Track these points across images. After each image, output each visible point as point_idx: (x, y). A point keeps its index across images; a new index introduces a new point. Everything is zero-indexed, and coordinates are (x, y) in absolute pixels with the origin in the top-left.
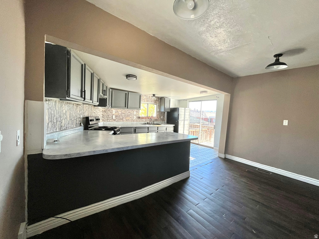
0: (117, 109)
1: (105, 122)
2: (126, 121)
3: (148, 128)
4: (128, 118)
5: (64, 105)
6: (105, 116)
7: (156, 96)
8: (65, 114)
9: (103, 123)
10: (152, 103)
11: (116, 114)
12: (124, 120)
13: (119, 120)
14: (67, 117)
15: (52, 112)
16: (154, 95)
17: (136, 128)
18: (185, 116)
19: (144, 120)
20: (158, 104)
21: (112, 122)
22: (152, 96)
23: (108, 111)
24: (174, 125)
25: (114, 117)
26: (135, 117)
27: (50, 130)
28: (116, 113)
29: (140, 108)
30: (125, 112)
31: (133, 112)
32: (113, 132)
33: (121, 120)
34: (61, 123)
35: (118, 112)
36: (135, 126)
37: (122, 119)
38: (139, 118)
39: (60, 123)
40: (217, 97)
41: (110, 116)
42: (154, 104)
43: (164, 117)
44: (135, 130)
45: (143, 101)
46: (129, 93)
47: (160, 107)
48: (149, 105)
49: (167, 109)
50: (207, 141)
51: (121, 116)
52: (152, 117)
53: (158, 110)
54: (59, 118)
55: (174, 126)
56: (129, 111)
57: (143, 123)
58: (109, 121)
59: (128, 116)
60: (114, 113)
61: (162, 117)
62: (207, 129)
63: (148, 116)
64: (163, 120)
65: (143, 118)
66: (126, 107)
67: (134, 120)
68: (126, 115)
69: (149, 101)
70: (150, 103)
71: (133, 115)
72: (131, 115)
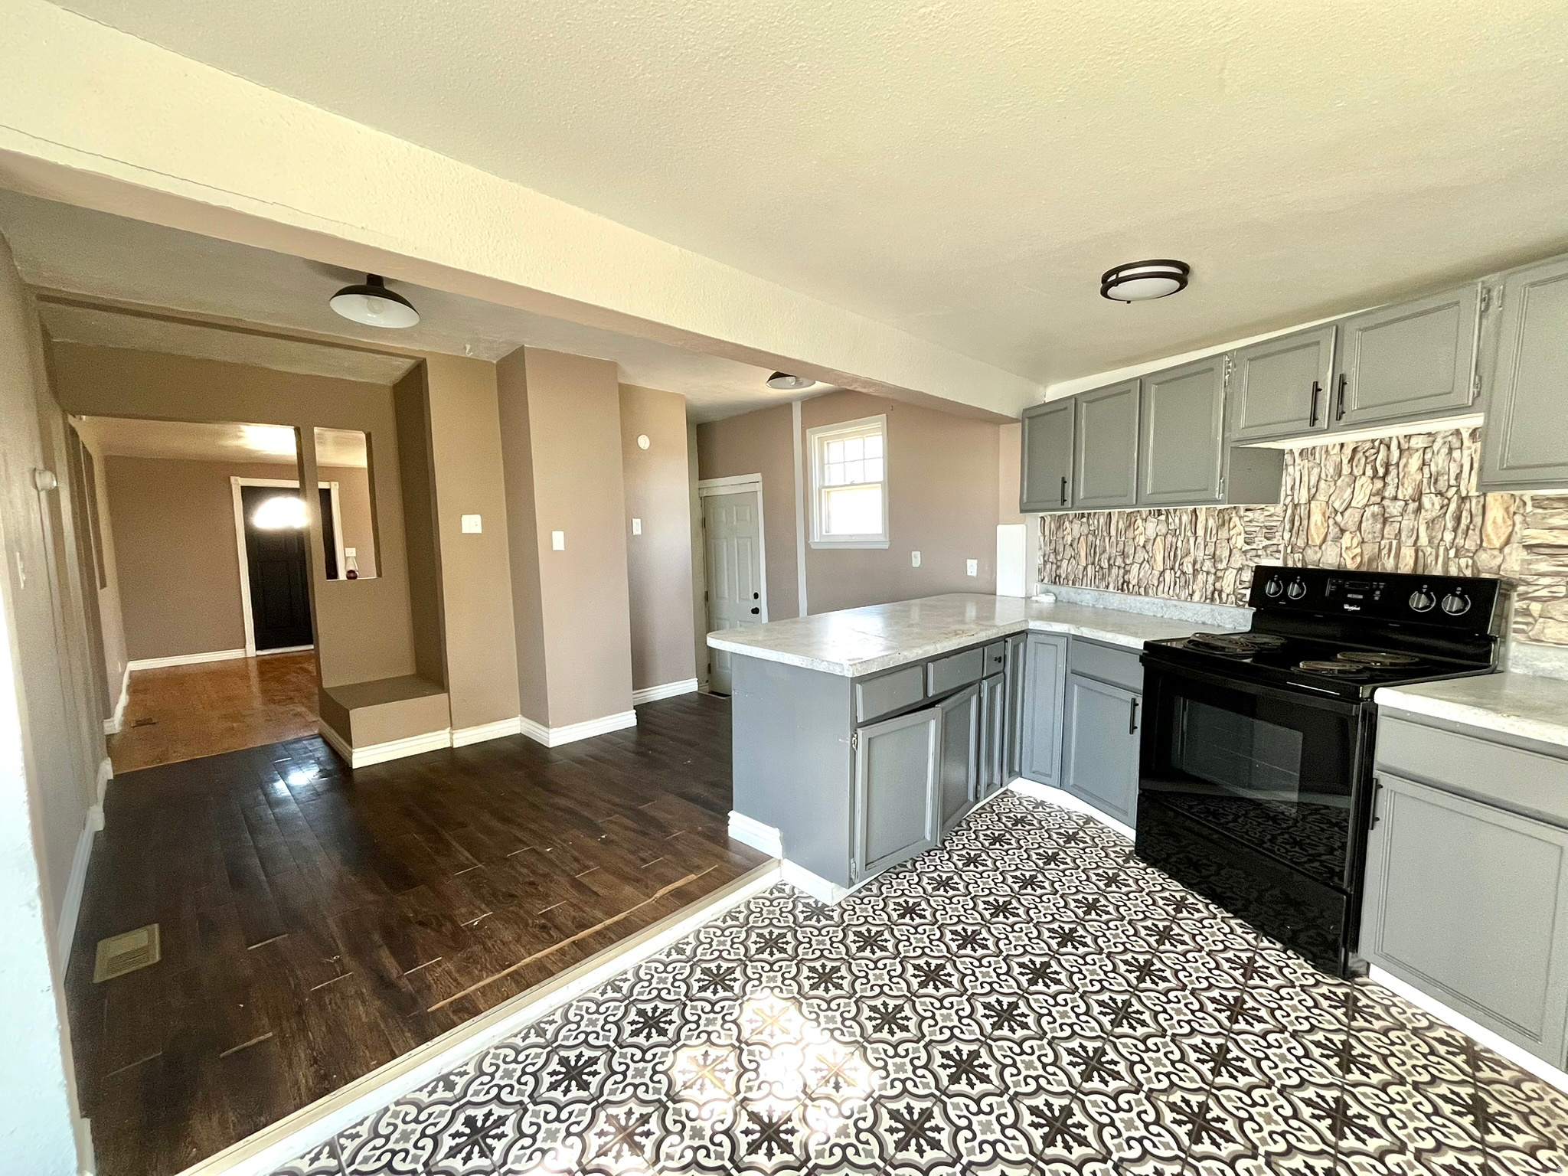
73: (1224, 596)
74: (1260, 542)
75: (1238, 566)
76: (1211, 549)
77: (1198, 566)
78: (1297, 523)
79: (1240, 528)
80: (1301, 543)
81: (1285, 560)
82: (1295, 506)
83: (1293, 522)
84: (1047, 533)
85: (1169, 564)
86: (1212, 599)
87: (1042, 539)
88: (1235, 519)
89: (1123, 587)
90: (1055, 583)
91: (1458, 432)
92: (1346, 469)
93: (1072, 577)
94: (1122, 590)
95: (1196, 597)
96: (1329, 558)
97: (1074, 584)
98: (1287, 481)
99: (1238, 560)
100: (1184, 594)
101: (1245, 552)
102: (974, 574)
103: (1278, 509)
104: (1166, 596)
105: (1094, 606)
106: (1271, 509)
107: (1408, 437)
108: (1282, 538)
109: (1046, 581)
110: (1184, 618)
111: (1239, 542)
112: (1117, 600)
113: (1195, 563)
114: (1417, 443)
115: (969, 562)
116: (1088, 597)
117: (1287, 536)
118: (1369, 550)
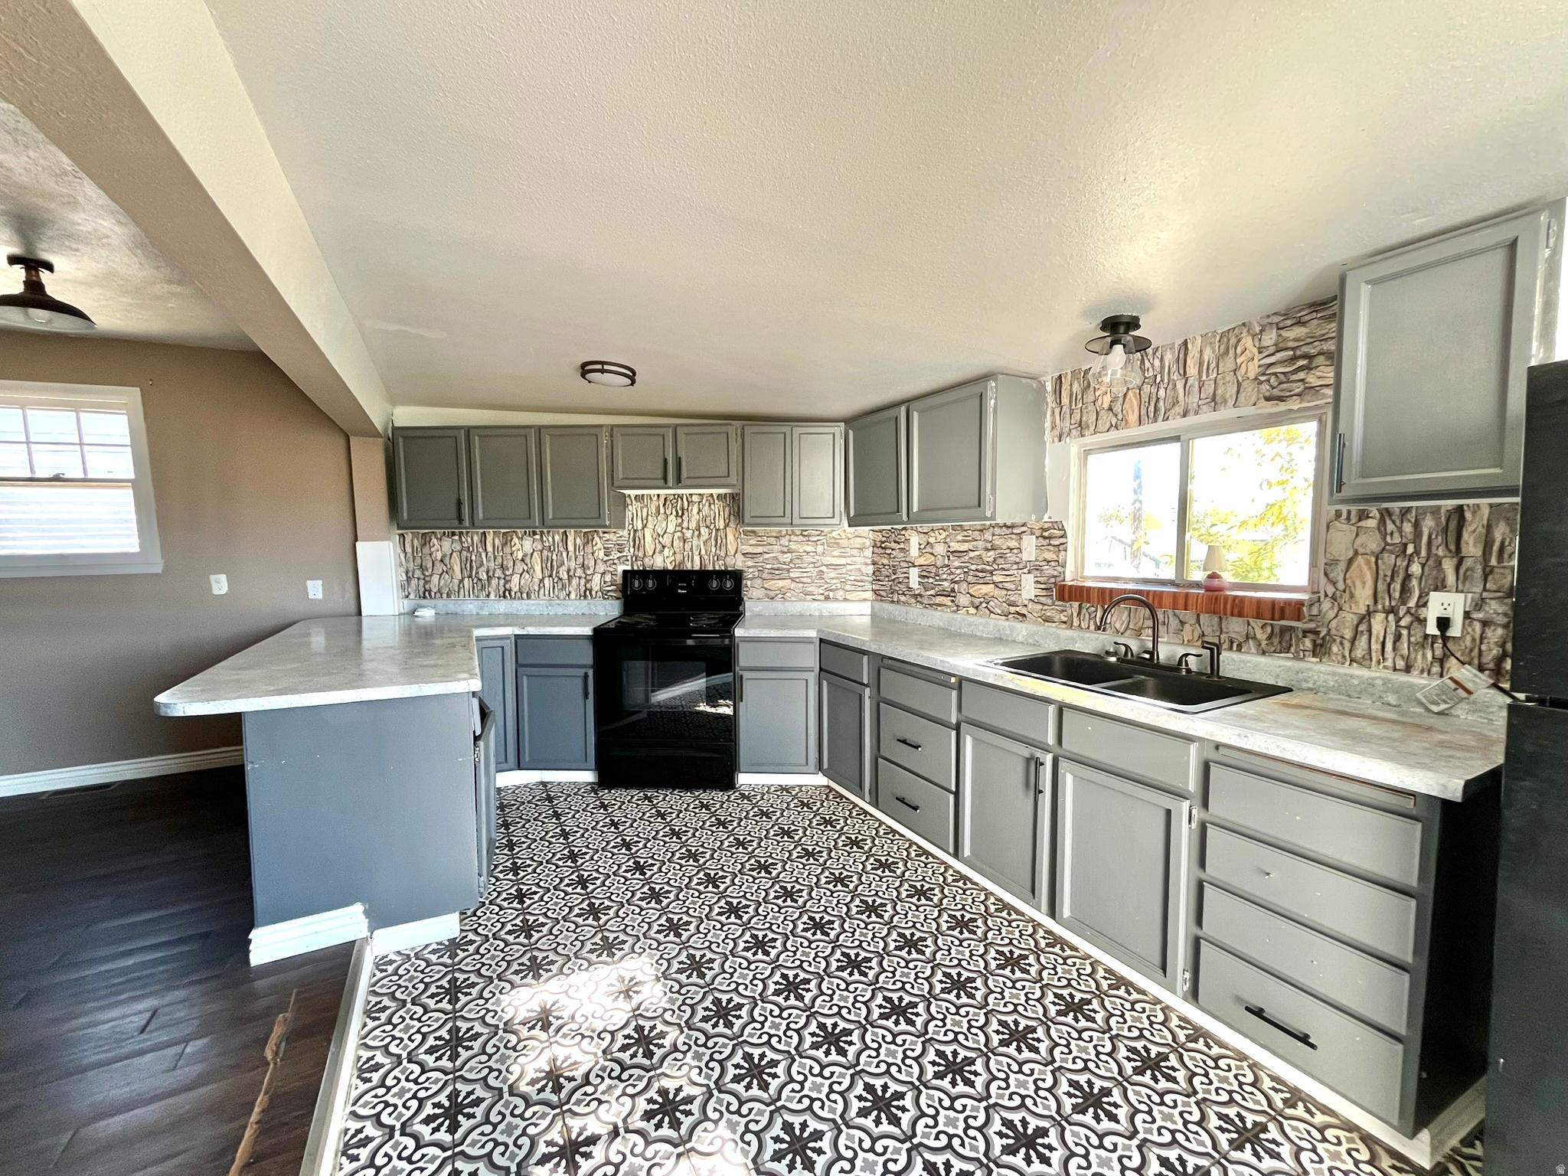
2: (972, 610)
4: (984, 588)
6: (884, 571)
10: (1226, 413)
11: (922, 561)
12: (963, 600)
13: (939, 600)
16: (1118, 327)
23: (893, 545)
25: (914, 574)
26: (1029, 588)
28: (921, 552)
31: (1013, 544)
33: (947, 601)
37: (951, 593)
41: (900, 573)
51: (944, 573)
58: (896, 597)
59: (983, 575)
60: (914, 551)
67: (1024, 611)
68: (973, 567)
69: (1179, 409)
70: (1191, 420)
71: (1015, 567)
72: (1003, 569)
73: (594, 593)
74: (615, 555)
75: (602, 571)
76: (580, 560)
77: (571, 573)
78: (637, 542)
79: (600, 545)
80: (641, 554)
81: (632, 566)
82: (635, 531)
83: (634, 541)
84: (409, 549)
85: (547, 573)
86: (585, 597)
87: (402, 556)
88: (597, 539)
89: (506, 594)
90: (425, 597)
91: (712, 495)
92: (662, 510)
93: (445, 591)
94: (505, 597)
95: (573, 596)
96: (659, 563)
97: (448, 596)
98: (629, 514)
99: (601, 568)
100: (563, 595)
101: (606, 562)
102: (320, 596)
103: (625, 533)
104: (547, 598)
105: (478, 614)
106: (621, 533)
107: (691, 495)
108: (629, 551)
109: (412, 596)
110: (566, 612)
111: (601, 554)
112: (502, 607)
113: (569, 571)
114: (695, 498)
115: (309, 583)
116: (471, 606)
117: (632, 550)
118: (679, 558)
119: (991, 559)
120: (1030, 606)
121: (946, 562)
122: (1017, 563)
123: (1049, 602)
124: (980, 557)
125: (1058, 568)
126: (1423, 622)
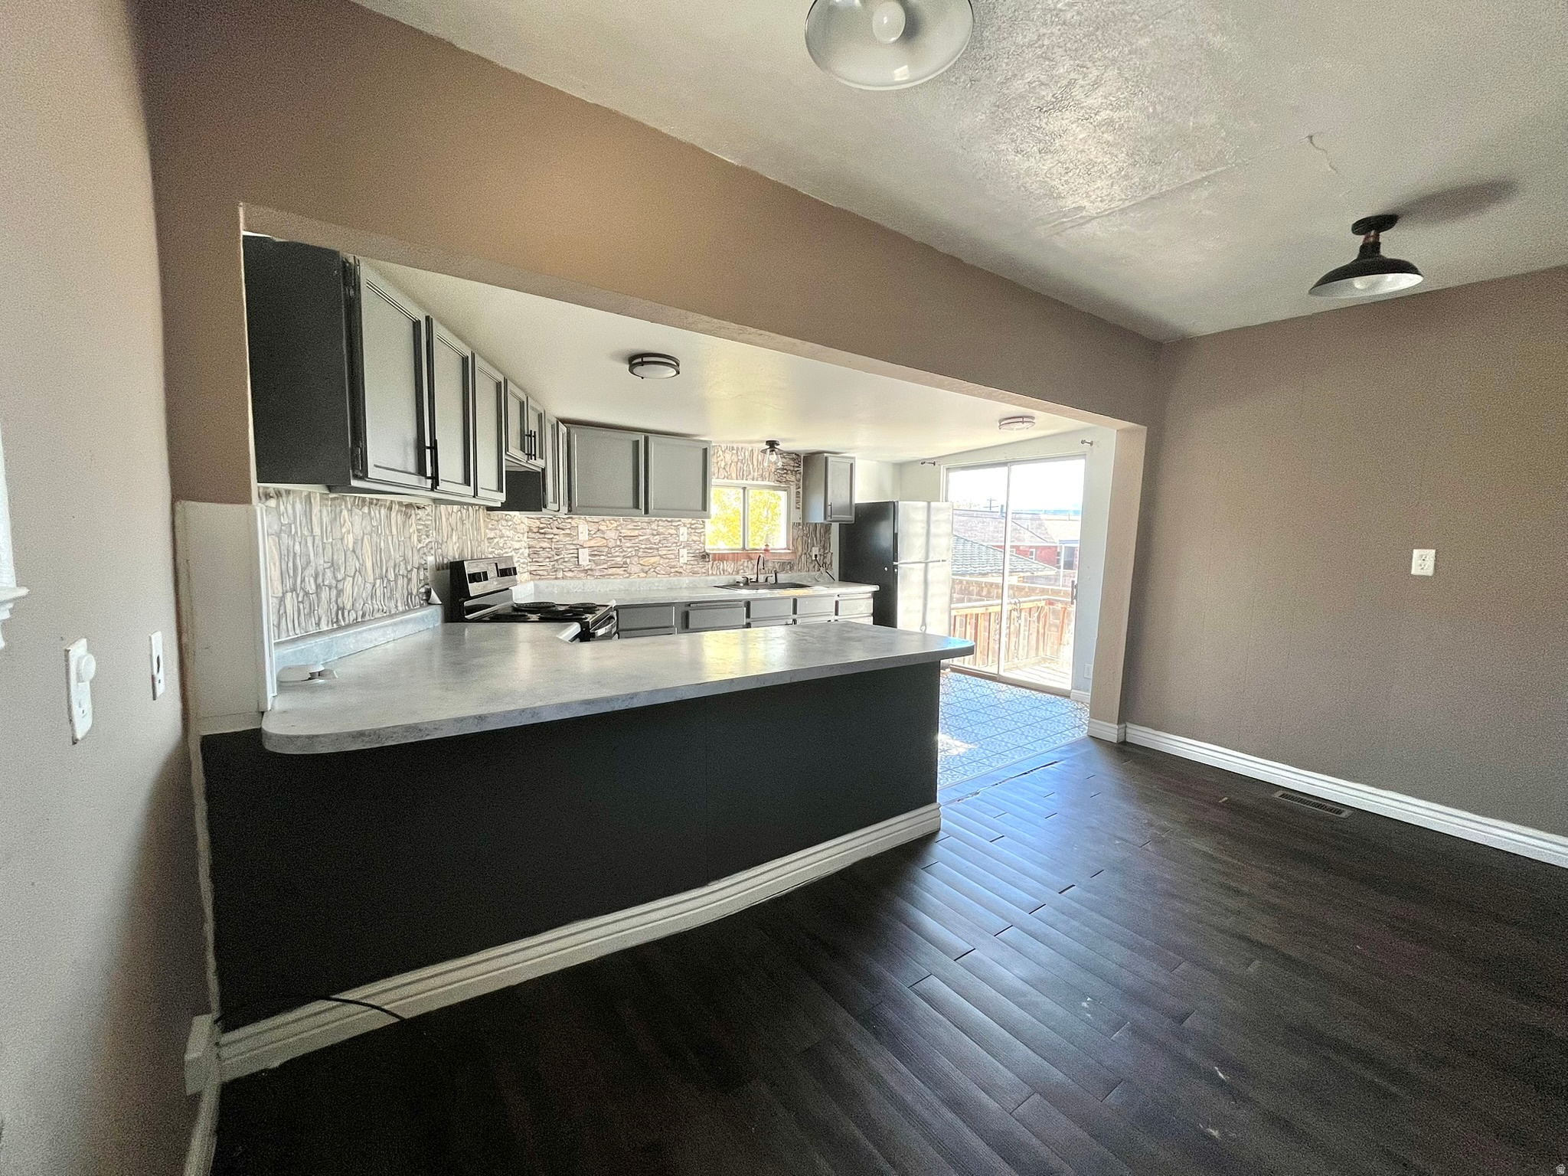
0: (595, 518)
1: (543, 584)
2: (644, 575)
3: (748, 604)
4: (653, 560)
5: (345, 513)
6: (543, 554)
7: (782, 446)
8: (354, 551)
9: (535, 585)
10: (766, 483)
11: (592, 543)
12: (634, 569)
13: (611, 571)
14: (363, 564)
15: (297, 547)
16: (772, 444)
17: (689, 604)
18: (933, 541)
19: (729, 566)
20: (793, 489)
21: (576, 582)
22: (764, 451)
23: (555, 531)
24: (875, 588)
25: (584, 555)
26: (685, 556)
27: (290, 626)
28: (591, 537)
29: (704, 508)
30: (636, 533)
31: (672, 531)
32: (575, 628)
33: (620, 571)
34: (340, 593)
35: (603, 532)
36: (685, 596)
37: (624, 566)
38: (705, 556)
39: (334, 592)
40: (1083, 442)
41: (564, 554)
42: (775, 488)
43: (824, 547)
44: (686, 616)
45: (723, 473)
46: (652, 439)
47: (803, 502)
48: (751, 492)
49: (841, 511)
50: (1044, 660)
51: (616, 552)
52: (766, 550)
53: (797, 517)
54: (329, 574)
55: (875, 595)
56: (654, 526)
57: (724, 579)
58: (560, 575)
59: (651, 550)
60: (583, 537)
61: (815, 551)
62: (1043, 603)
63: (750, 546)
64: (822, 564)
65: (721, 558)
66: (637, 506)
67: (681, 570)
68: (643, 546)
69: (751, 477)
70: (755, 482)
71: (675, 545)
72: (666, 547)
119: (657, 541)
120: (684, 567)
121: (618, 543)
122: (676, 543)
123: (696, 563)
124: (648, 539)
125: (701, 545)
126: (811, 556)
